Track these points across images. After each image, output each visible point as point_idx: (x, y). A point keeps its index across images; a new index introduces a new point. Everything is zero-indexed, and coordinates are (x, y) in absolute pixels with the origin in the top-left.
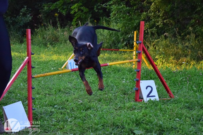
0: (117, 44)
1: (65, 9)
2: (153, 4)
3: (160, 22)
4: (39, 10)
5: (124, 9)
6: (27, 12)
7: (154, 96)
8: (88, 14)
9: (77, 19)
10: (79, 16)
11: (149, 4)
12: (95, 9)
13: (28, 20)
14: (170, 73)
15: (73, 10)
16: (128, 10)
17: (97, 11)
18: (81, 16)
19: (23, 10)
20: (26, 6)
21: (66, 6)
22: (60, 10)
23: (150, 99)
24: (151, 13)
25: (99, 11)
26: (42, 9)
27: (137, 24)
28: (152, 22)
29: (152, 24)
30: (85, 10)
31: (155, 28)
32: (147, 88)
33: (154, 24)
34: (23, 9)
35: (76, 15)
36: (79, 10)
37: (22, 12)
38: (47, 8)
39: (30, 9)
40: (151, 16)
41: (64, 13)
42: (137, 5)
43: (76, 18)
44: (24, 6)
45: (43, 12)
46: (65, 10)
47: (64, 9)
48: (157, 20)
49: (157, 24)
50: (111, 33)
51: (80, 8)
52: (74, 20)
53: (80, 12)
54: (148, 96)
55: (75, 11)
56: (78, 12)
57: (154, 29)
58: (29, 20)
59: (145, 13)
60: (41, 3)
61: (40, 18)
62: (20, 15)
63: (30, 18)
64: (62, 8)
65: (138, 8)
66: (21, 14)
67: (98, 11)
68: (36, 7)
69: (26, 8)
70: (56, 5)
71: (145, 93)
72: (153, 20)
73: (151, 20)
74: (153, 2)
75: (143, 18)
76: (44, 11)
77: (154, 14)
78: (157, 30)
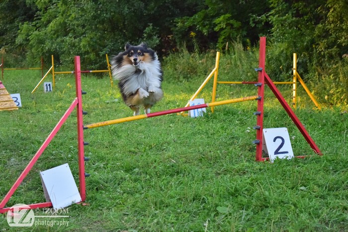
0: (279, 73)
1: (207, 25)
2: (331, 11)
3: (343, 38)
4: (170, 28)
5: (289, 21)
6: (153, 32)
7: (287, 152)
8: (241, 30)
9: (223, 39)
10: (227, 35)
11: (326, 11)
12: (251, 23)
13: (154, 44)
14: (339, 115)
15: (218, 25)
16: (294, 21)
17: (253, 25)
18: (231, 34)
19: (147, 30)
20: (151, 24)
21: (208, 21)
22: (199, 27)
23: (277, 157)
24: (330, 25)
25: (257, 26)
26: (175, 26)
27: (308, 42)
28: (331, 39)
29: (332, 41)
30: (236, 24)
31: (337, 47)
32: (275, 140)
33: (335, 41)
34: (147, 28)
35: (222, 32)
36: (227, 25)
37: (146, 33)
38: (182, 24)
39: (158, 28)
40: (330, 29)
41: (205, 32)
42: (309, 14)
43: (223, 37)
44: (149, 24)
45: (177, 31)
46: (207, 27)
47: (204, 26)
48: (339, 35)
49: (340, 41)
50: (269, 58)
51: (228, 22)
52: (221, 40)
53: (229, 27)
54: (277, 152)
55: (220, 26)
56: (225, 28)
57: (335, 49)
58: (156, 44)
59: (320, 25)
60: (173, 18)
61: (170, 40)
62: (144, 38)
63: (157, 41)
64: (203, 23)
65: (311, 18)
66: (145, 35)
67: (255, 25)
68: (166, 24)
69: (151, 27)
70: (194, 19)
71: (271, 147)
72: (334, 35)
73: (331, 35)
74: (331, 7)
75: (317, 32)
76: (177, 29)
77: (334, 27)
78: (338, 49)
